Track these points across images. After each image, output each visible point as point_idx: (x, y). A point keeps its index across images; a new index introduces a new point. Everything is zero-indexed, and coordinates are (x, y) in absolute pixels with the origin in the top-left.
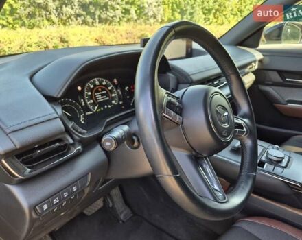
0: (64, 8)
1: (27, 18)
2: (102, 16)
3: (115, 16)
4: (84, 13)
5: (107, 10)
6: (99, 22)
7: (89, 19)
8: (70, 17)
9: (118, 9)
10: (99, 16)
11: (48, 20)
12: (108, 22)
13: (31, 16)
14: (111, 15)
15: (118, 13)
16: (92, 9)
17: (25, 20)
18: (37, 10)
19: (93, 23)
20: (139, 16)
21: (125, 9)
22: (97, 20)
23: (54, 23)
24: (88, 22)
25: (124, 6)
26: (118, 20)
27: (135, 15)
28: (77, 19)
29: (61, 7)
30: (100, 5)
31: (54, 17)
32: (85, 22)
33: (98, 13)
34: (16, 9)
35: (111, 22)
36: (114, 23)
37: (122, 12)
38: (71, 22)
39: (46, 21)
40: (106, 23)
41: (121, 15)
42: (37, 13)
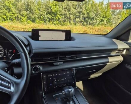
0: (76, 19)
1: (63, 22)
2: (91, 22)
3: (96, 23)
4: (84, 21)
5: (93, 20)
6: (89, 25)
7: (85, 23)
8: (78, 22)
9: (98, 20)
10: (90, 22)
11: (70, 23)
12: (93, 25)
13: (64, 21)
14: (95, 22)
15: (98, 21)
16: (87, 19)
17: (62, 22)
18: (67, 19)
19: (86, 25)
20: (108, 23)
21: (101, 20)
22: (88, 24)
23: (71, 24)
24: (85, 24)
25: (101, 19)
26: (97, 24)
27: (106, 22)
28: (80, 23)
29: (75, 19)
30: (91, 18)
31: (72, 22)
32: (83, 24)
33: (89, 21)
34: (60, 19)
35: (94, 25)
36: (95, 25)
37: (100, 21)
38: (78, 24)
39: (69, 24)
40: (92, 25)
41: (99, 22)
42: (66, 20)
